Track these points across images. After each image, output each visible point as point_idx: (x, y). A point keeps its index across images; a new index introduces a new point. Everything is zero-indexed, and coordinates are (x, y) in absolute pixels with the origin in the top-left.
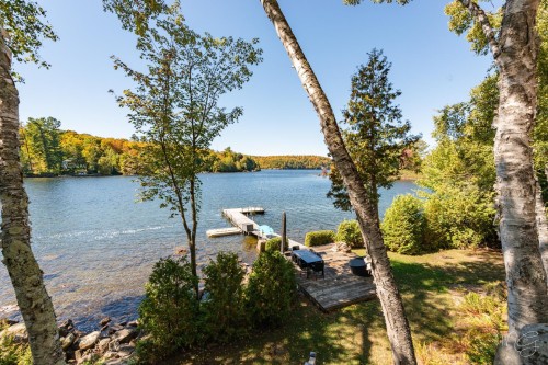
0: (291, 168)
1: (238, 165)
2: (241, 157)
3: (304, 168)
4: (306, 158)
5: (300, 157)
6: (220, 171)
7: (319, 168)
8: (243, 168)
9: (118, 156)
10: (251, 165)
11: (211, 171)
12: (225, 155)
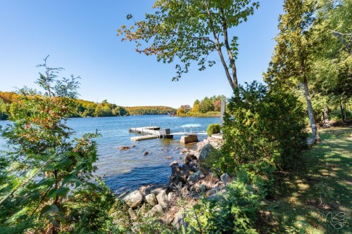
0: (149, 114)
1: (114, 111)
2: (115, 106)
3: (157, 114)
4: (158, 108)
5: (154, 107)
6: (100, 116)
7: (166, 114)
8: (118, 114)
9: (7, 105)
10: (123, 112)
11: (93, 116)
12: (103, 105)
